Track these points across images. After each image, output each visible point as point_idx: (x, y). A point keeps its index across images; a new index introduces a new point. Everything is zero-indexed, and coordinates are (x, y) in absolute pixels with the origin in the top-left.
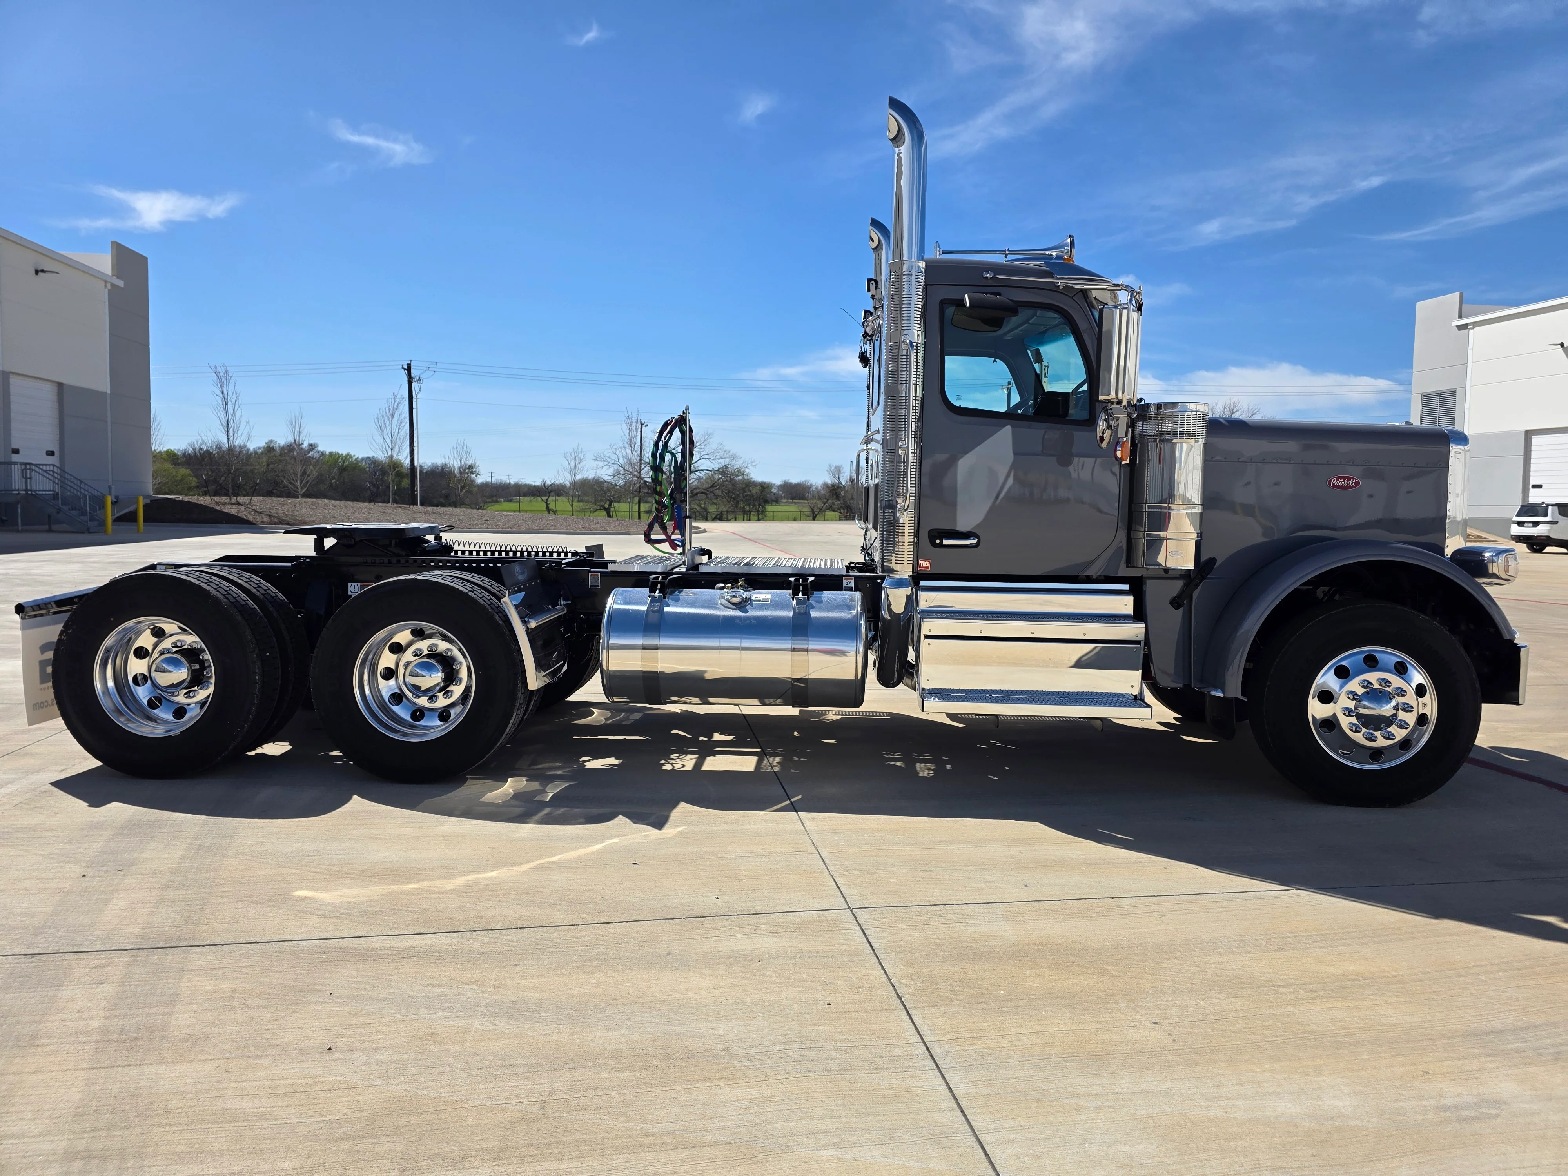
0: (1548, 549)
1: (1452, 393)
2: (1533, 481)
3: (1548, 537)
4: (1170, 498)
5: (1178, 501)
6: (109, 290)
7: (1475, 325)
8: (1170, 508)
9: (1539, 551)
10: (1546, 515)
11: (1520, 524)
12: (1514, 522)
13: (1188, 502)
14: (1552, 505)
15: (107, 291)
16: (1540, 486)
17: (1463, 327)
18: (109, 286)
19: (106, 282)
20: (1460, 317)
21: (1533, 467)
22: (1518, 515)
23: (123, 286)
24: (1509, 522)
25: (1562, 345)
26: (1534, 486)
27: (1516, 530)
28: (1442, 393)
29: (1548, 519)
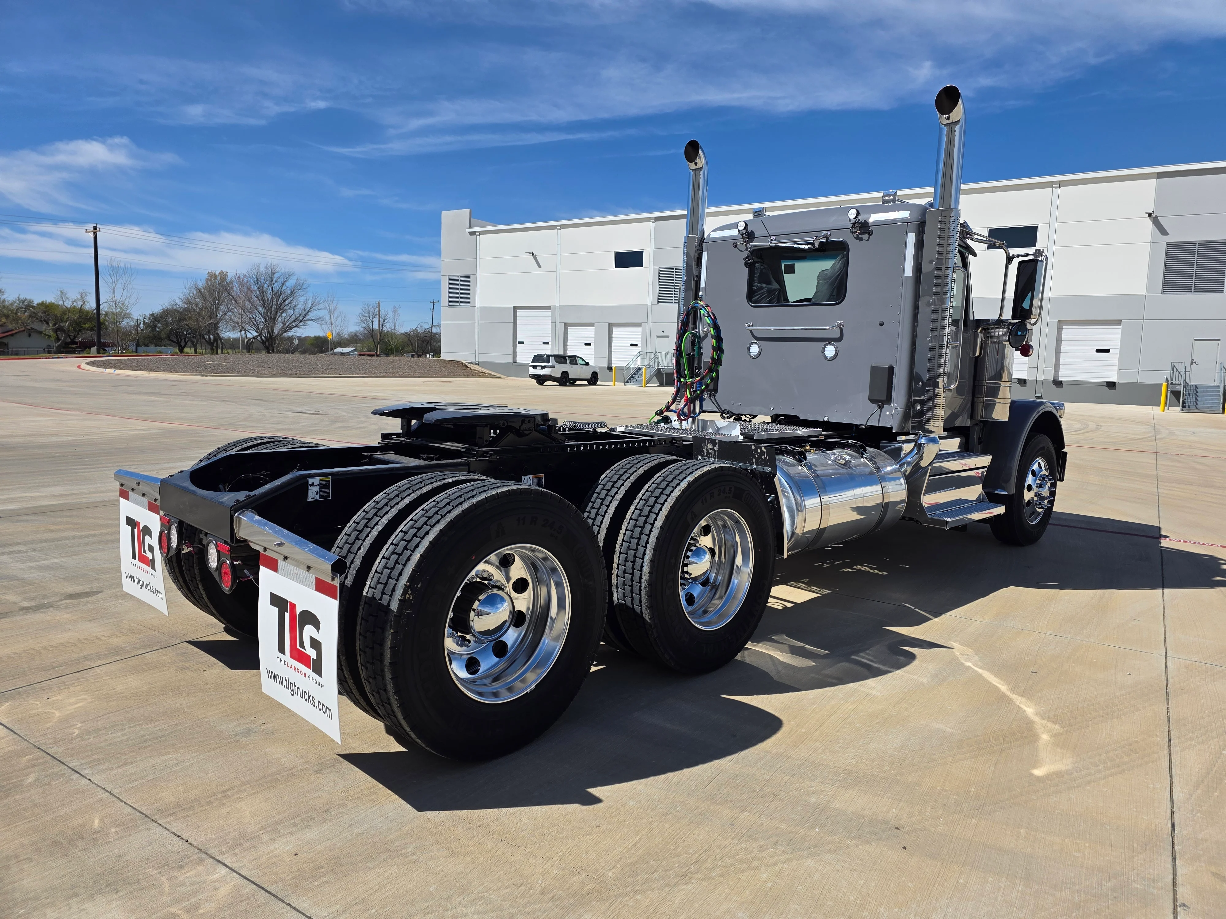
0: (546, 383)
1: (468, 278)
2: (518, 340)
3: (550, 375)
7: (481, 233)
9: (542, 384)
10: (549, 362)
11: (535, 367)
12: (531, 366)
14: (551, 356)
16: (522, 343)
17: (472, 233)
20: (470, 226)
21: (518, 330)
22: (532, 362)
24: (526, 366)
25: (533, 254)
26: (519, 343)
27: (532, 371)
28: (461, 277)
29: (550, 364)
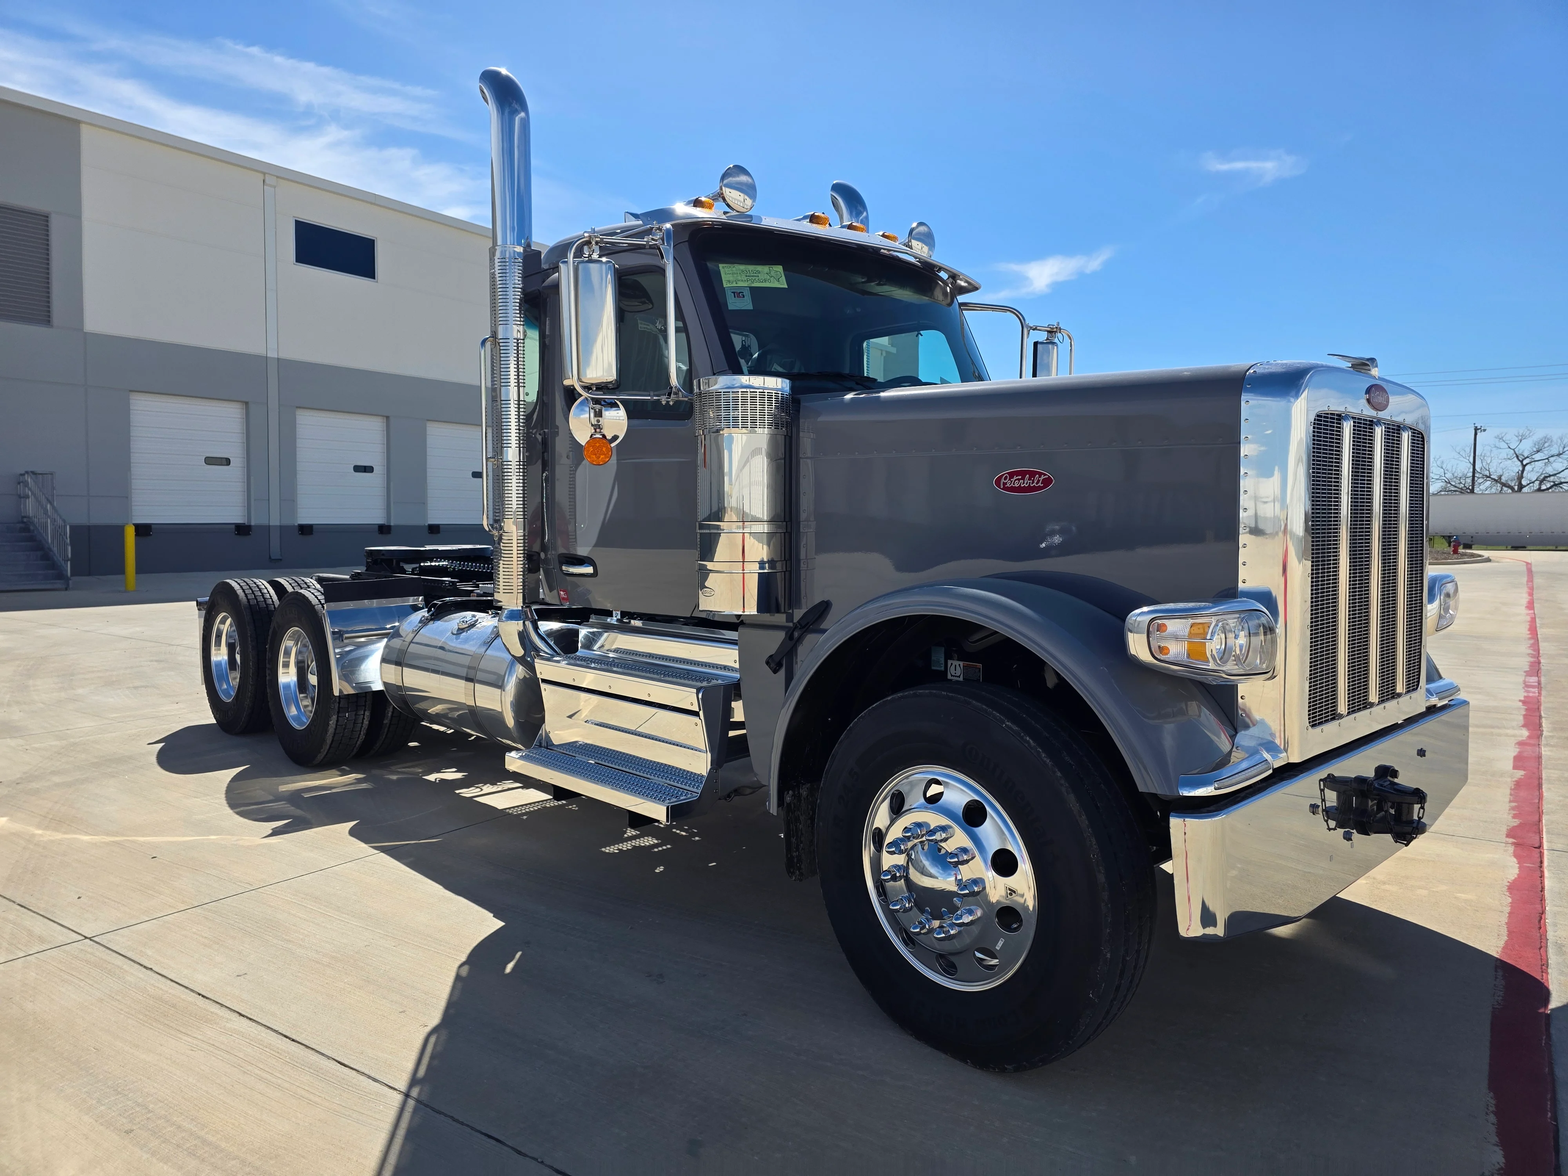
4: (718, 514)
5: (730, 516)
6: (884, 357)
8: (718, 527)
13: (744, 519)
15: (883, 357)
18: (884, 354)
19: (882, 350)
23: (895, 352)
